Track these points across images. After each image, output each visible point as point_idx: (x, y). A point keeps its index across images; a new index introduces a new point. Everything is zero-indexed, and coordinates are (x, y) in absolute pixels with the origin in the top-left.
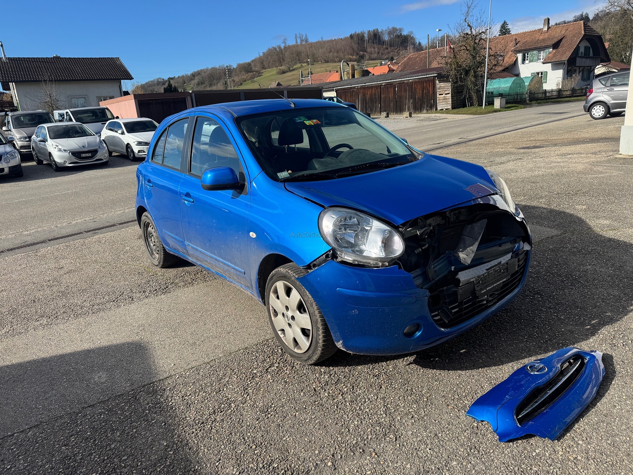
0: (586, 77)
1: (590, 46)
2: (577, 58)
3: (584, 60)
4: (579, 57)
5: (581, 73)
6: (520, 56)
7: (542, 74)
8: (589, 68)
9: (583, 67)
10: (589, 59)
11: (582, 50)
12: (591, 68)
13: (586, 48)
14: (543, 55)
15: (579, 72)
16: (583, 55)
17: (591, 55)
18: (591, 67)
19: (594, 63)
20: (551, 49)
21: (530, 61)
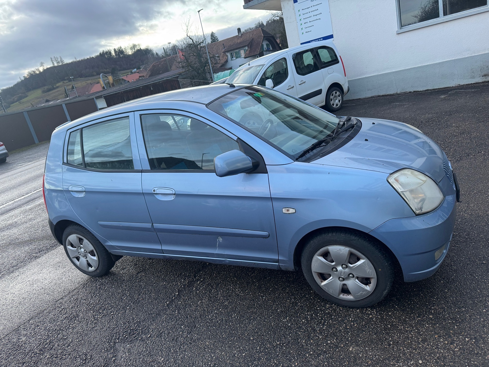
1: (269, 43)
4: (265, 51)
6: (229, 54)
11: (265, 46)
14: (242, 52)
17: (271, 49)
20: (247, 48)
21: (237, 58)
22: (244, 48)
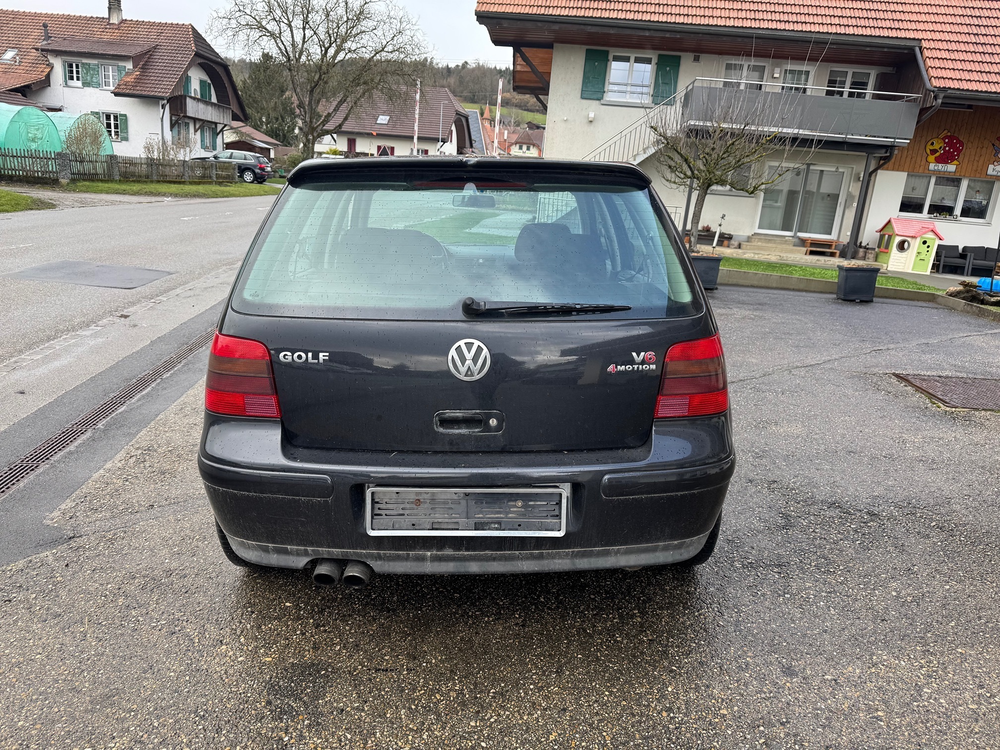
0: (210, 142)
1: (209, 81)
2: (188, 99)
3: (201, 106)
4: (191, 97)
5: (199, 131)
6: (58, 65)
7: (116, 118)
8: (214, 126)
9: (201, 123)
10: (211, 106)
11: (195, 86)
12: (216, 127)
13: (202, 83)
14: (111, 74)
15: (196, 131)
16: (199, 96)
17: (214, 99)
18: (216, 124)
19: (222, 117)
20: (129, 65)
21: (86, 84)
22: (121, 64)
